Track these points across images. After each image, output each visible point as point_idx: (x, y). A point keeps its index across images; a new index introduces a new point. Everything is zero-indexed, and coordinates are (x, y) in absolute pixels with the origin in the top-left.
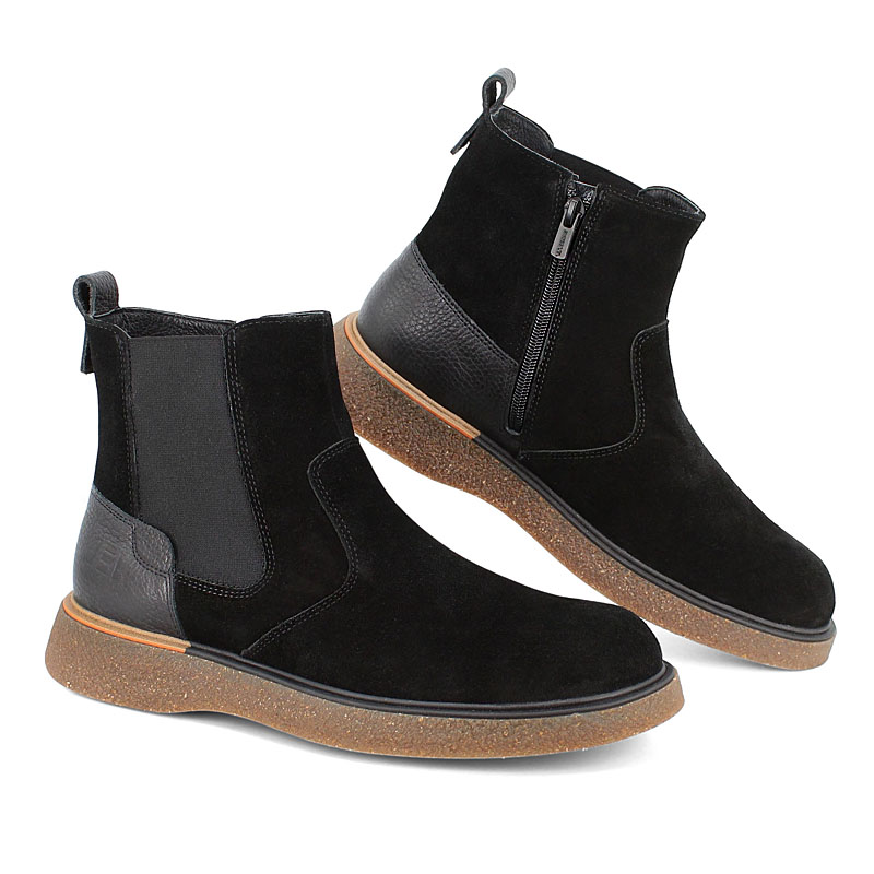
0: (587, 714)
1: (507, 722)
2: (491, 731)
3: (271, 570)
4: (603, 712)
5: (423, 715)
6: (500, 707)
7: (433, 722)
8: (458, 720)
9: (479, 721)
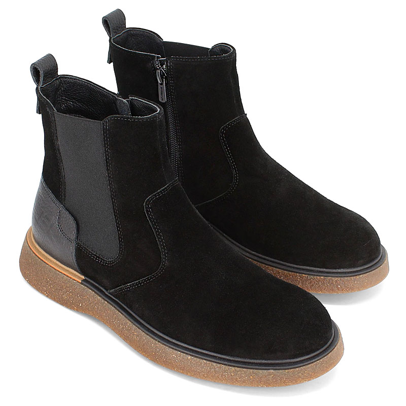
0: (277, 371)
1: (233, 368)
2: (225, 371)
3: (121, 254)
4: (286, 371)
5: (191, 355)
6: (231, 359)
7: (195, 361)
8: (208, 362)
9: (219, 365)
